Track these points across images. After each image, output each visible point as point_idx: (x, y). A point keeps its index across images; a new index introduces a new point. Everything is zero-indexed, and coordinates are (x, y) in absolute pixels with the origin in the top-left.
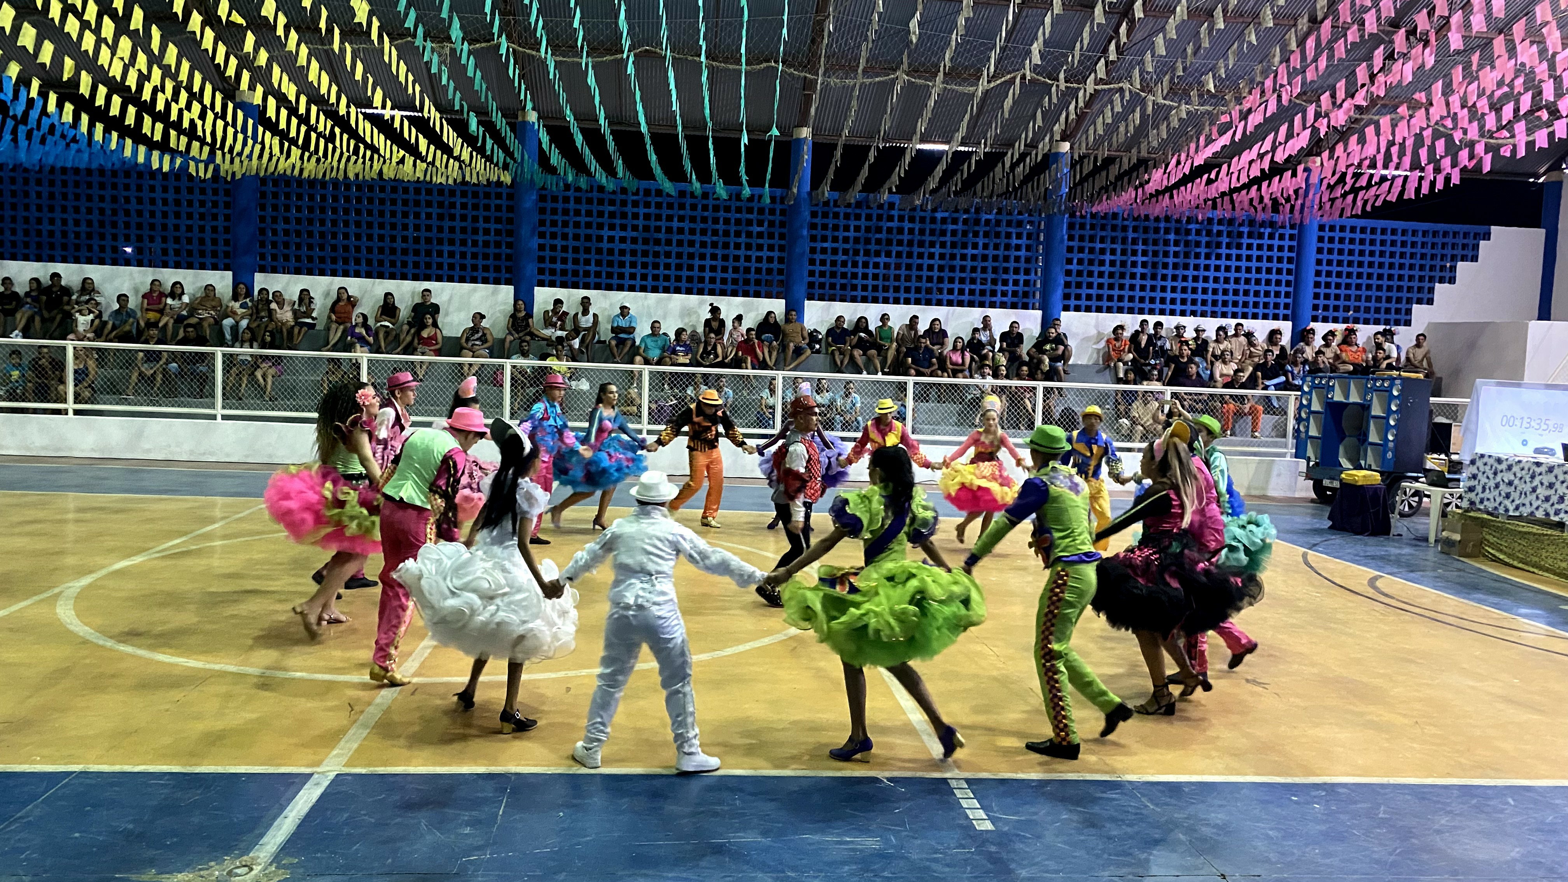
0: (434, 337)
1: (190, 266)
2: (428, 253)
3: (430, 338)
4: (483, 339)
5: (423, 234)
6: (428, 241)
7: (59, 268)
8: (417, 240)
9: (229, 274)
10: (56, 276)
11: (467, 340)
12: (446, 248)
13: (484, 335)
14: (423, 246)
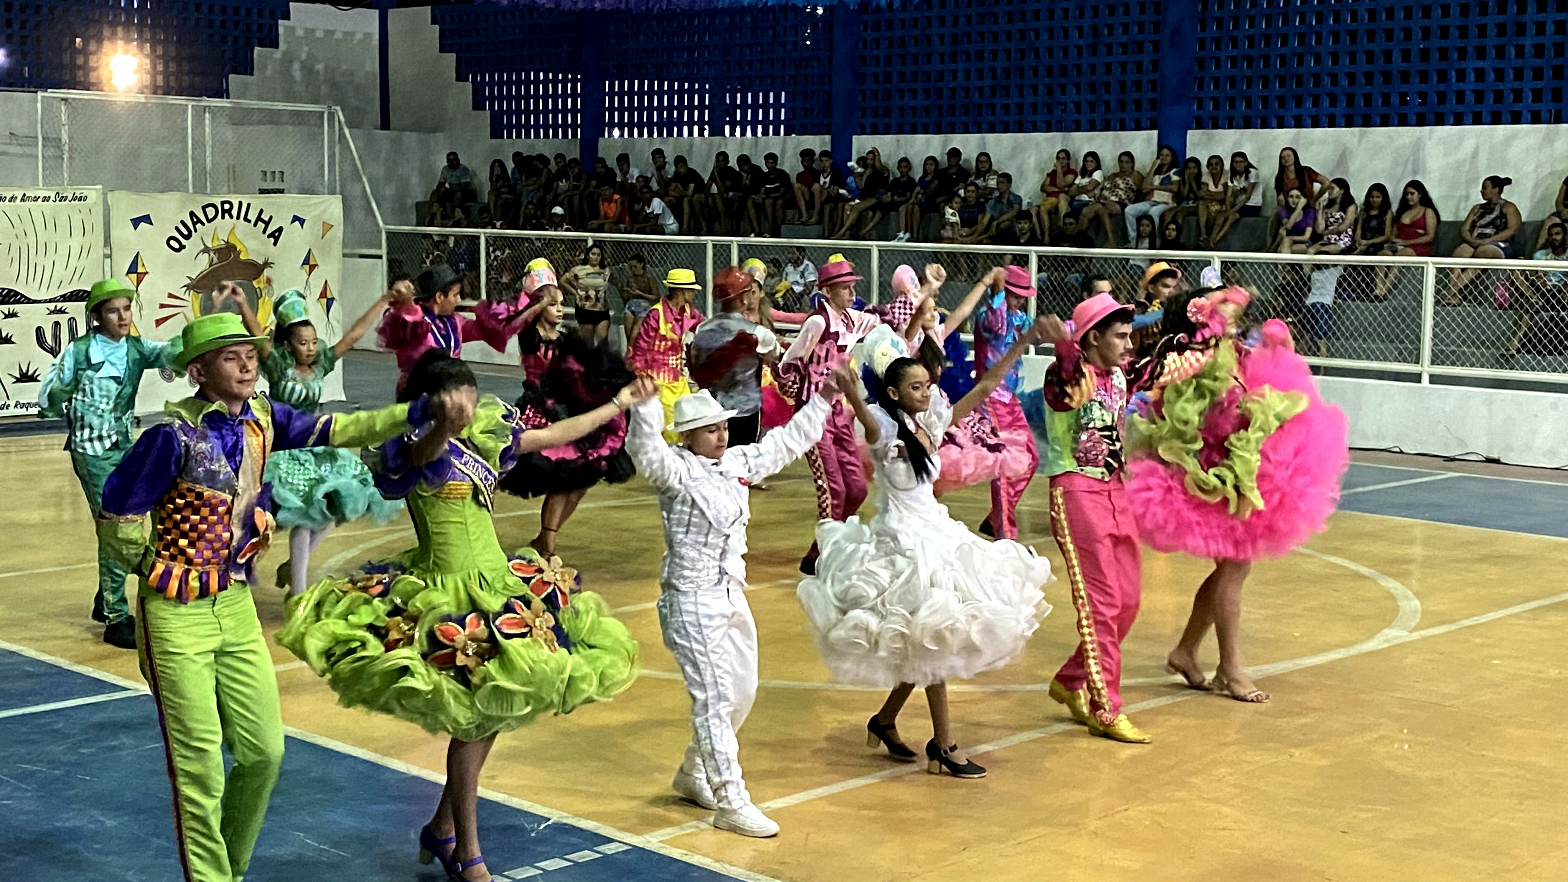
0: (1420, 223)
1: (1107, 128)
2: (1443, 76)
3: (1415, 224)
4: (1500, 224)
5: (1436, 43)
6: (1444, 54)
7: (958, 141)
8: (1425, 55)
9: (1155, 133)
10: (954, 153)
11: (1474, 225)
12: (1471, 65)
13: (1502, 216)
14: (1435, 63)
